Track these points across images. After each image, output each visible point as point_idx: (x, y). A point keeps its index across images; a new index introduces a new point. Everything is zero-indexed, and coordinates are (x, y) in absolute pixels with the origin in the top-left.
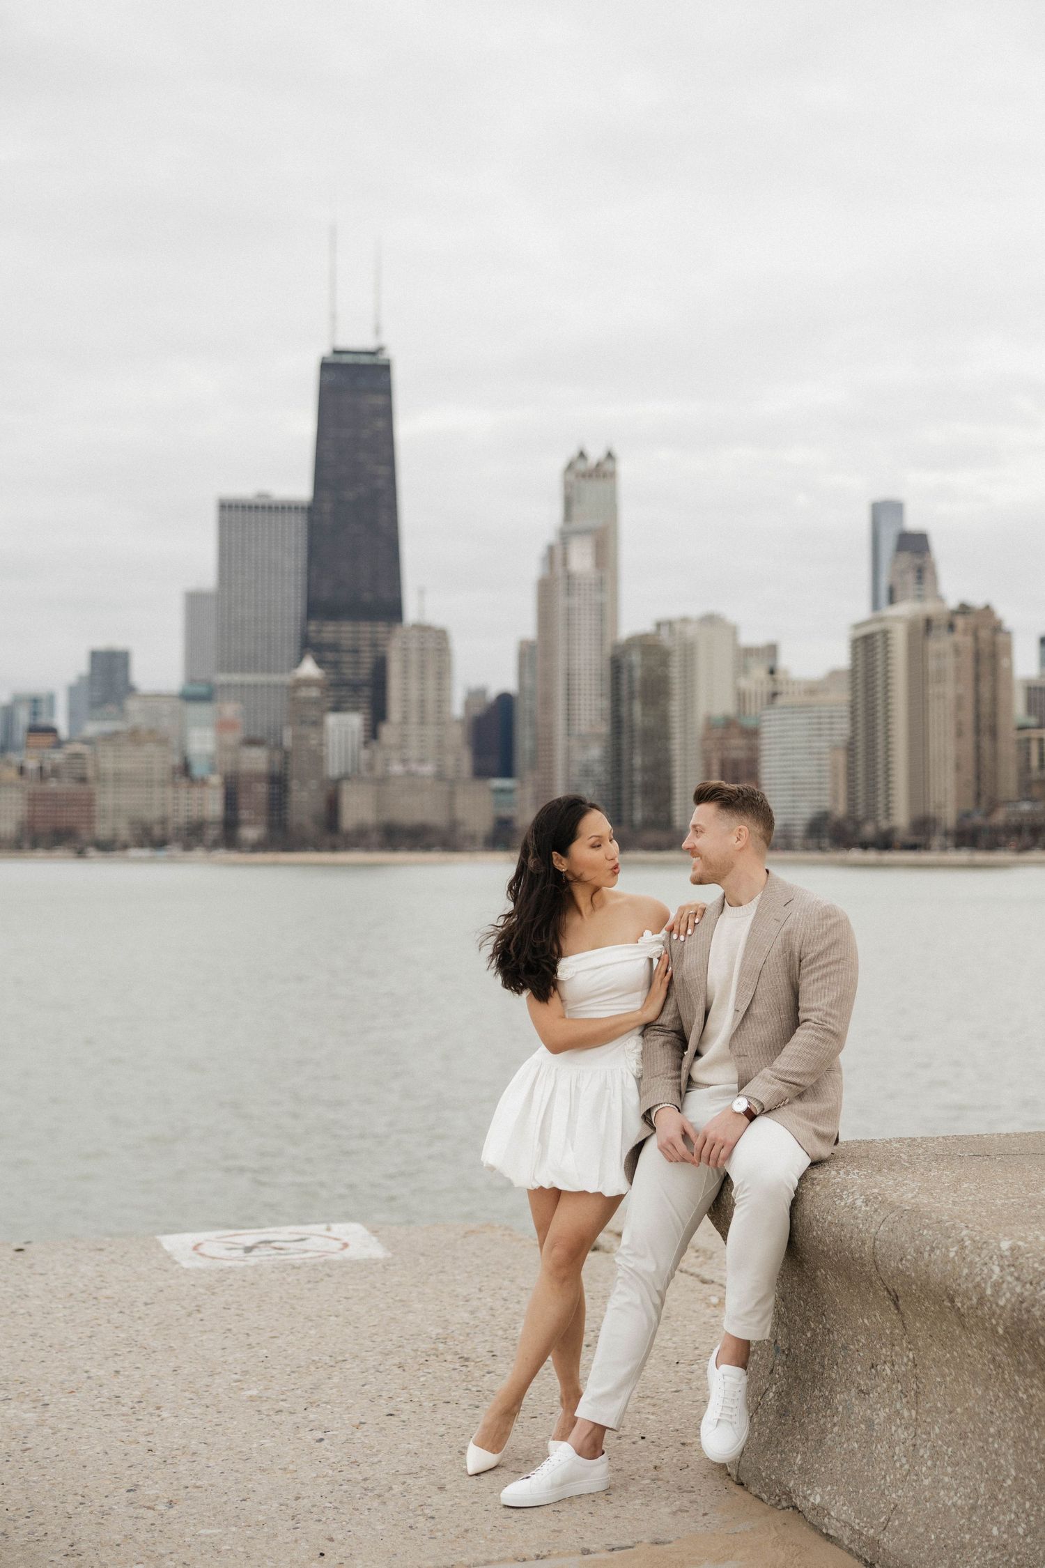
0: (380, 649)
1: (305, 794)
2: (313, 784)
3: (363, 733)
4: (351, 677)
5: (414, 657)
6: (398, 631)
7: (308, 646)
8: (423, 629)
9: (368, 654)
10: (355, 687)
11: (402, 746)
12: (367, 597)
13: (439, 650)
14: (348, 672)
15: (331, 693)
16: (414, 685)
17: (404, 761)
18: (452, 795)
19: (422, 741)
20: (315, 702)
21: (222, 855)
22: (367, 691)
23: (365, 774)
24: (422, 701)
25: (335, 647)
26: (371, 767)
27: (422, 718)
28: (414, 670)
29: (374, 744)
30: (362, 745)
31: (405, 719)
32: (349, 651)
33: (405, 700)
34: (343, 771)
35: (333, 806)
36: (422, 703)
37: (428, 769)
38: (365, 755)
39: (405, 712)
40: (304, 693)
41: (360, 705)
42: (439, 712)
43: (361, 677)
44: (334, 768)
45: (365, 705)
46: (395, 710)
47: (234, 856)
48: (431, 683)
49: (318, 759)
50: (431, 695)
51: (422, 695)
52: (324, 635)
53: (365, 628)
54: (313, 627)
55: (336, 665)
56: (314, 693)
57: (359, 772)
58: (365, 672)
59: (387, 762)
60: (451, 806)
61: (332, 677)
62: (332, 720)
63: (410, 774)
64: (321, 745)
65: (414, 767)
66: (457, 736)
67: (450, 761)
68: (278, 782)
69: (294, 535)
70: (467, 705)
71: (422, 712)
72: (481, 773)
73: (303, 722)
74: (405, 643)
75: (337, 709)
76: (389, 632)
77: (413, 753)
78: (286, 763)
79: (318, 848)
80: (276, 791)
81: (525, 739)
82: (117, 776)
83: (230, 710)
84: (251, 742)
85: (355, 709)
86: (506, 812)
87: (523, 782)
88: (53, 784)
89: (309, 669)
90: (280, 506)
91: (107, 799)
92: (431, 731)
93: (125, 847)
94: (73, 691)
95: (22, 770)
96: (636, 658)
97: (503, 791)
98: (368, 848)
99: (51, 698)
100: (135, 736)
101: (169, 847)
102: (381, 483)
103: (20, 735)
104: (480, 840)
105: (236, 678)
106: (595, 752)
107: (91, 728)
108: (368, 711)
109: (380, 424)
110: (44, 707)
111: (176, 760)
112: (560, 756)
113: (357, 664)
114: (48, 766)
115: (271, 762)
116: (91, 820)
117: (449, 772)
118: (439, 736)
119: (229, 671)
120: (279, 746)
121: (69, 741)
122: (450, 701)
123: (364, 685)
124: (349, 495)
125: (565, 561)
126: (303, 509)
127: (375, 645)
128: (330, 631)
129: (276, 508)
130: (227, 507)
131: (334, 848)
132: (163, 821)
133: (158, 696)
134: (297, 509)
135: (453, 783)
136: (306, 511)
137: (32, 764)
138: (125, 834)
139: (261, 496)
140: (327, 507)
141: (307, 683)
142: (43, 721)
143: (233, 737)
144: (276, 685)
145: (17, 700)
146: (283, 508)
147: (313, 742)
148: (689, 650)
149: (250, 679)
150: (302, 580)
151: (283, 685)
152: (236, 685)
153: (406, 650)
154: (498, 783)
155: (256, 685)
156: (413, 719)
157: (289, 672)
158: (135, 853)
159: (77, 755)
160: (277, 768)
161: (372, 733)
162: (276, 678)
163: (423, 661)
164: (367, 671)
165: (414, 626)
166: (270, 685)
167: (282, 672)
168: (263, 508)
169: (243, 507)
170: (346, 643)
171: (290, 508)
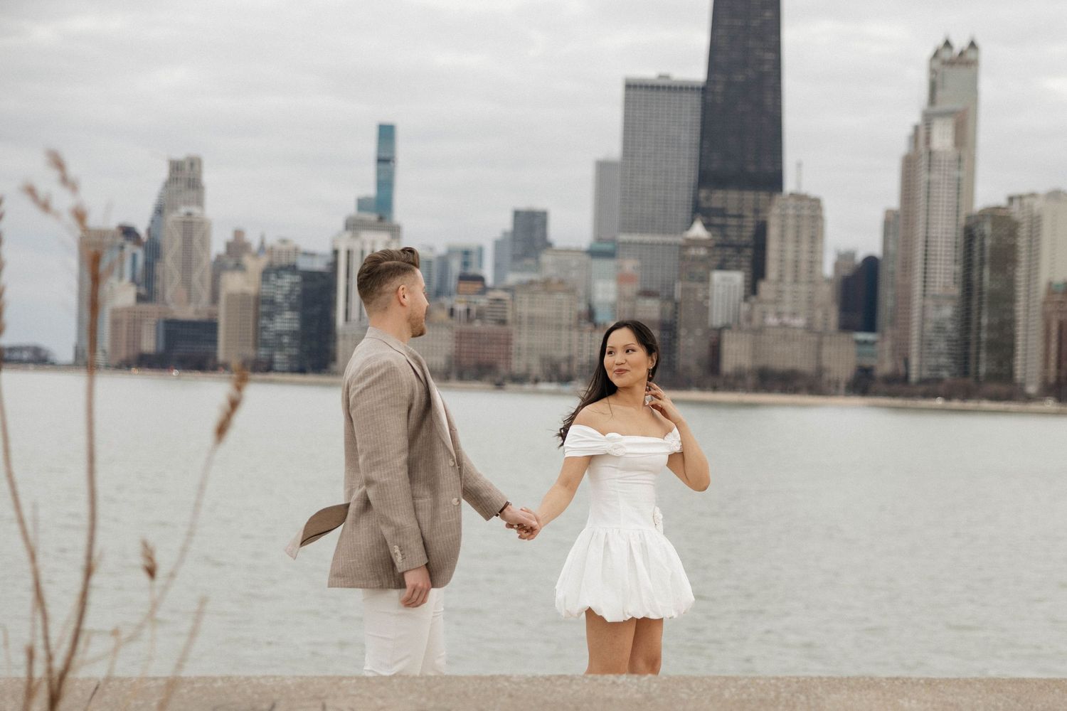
0: (761, 215)
1: (691, 340)
2: (699, 332)
3: (743, 289)
4: (735, 238)
5: (791, 222)
6: (778, 199)
7: (698, 210)
8: (799, 197)
9: (751, 219)
10: (739, 248)
11: (777, 301)
12: (751, 168)
13: (813, 216)
14: (733, 235)
15: (717, 253)
16: (790, 247)
17: (779, 314)
18: (820, 345)
19: (795, 297)
20: (702, 260)
22: (749, 252)
23: (745, 325)
25: (722, 213)
26: (749, 318)
27: (796, 276)
28: (790, 234)
29: (753, 299)
30: (742, 299)
31: (781, 278)
32: (734, 216)
33: (781, 261)
34: (725, 322)
35: (715, 352)
36: (796, 263)
37: (800, 322)
38: (745, 307)
39: (781, 271)
40: (693, 252)
41: (744, 264)
42: (811, 272)
43: (744, 239)
44: (717, 318)
45: (747, 264)
46: (772, 270)
48: (805, 246)
49: (704, 310)
50: (805, 257)
51: (796, 256)
52: (713, 201)
53: (749, 196)
54: (703, 194)
55: (722, 227)
56: (702, 252)
57: (739, 323)
58: (748, 234)
59: (764, 315)
60: (819, 357)
61: (717, 238)
62: (717, 276)
63: (783, 326)
64: (707, 298)
65: (786, 319)
66: (826, 294)
67: (819, 315)
68: (670, 328)
69: (690, 110)
70: (837, 266)
71: (796, 272)
72: (845, 327)
73: (692, 277)
74: (783, 210)
75: (722, 267)
76: (770, 200)
77: (787, 308)
78: (676, 313)
79: (701, 387)
80: (667, 336)
81: (887, 298)
82: (532, 319)
83: (630, 265)
84: (647, 294)
85: (738, 267)
86: (867, 362)
87: (883, 336)
88: (477, 325)
89: (698, 230)
90: (678, 86)
91: (522, 339)
92: (803, 288)
93: (536, 381)
94: (498, 245)
95: (452, 312)
96: (987, 228)
97: (865, 342)
98: (746, 390)
99: (480, 250)
100: (547, 285)
101: (573, 382)
102: (767, 68)
103: (452, 282)
104: (842, 385)
105: (636, 237)
106: (947, 311)
107: (512, 278)
108: (748, 269)
109: (768, 14)
110: (474, 258)
111: (582, 307)
112: (916, 314)
113: (740, 227)
114: (474, 309)
115: (662, 311)
116: (508, 356)
117: (818, 326)
118: (810, 292)
119: (630, 231)
120: (670, 297)
121: (493, 289)
122: (821, 262)
123: (746, 246)
124: (739, 78)
125: (928, 140)
126: (698, 89)
127: (757, 211)
128: (718, 198)
129: (675, 88)
130: (632, 87)
131: (715, 388)
132: (569, 360)
133: (568, 251)
134: (693, 89)
135: (821, 335)
136: (701, 91)
137: (460, 307)
138: (536, 370)
139: (661, 77)
140: (719, 88)
141: (696, 243)
142: (472, 270)
143: (630, 289)
144: (670, 245)
145: (451, 252)
146: (681, 88)
147: (700, 295)
148: (1035, 222)
149: (647, 238)
150: (695, 152)
151: (675, 244)
152: (635, 243)
153: (783, 217)
154: (861, 336)
155: (652, 244)
156: (789, 278)
157: (681, 234)
158: (544, 386)
159: (498, 300)
160: (668, 318)
161: (752, 288)
162: (670, 239)
163: (798, 227)
164: (749, 234)
165: (792, 195)
166: (664, 244)
167: (675, 233)
168: (664, 87)
169: (646, 87)
170: (732, 209)
171: (687, 88)
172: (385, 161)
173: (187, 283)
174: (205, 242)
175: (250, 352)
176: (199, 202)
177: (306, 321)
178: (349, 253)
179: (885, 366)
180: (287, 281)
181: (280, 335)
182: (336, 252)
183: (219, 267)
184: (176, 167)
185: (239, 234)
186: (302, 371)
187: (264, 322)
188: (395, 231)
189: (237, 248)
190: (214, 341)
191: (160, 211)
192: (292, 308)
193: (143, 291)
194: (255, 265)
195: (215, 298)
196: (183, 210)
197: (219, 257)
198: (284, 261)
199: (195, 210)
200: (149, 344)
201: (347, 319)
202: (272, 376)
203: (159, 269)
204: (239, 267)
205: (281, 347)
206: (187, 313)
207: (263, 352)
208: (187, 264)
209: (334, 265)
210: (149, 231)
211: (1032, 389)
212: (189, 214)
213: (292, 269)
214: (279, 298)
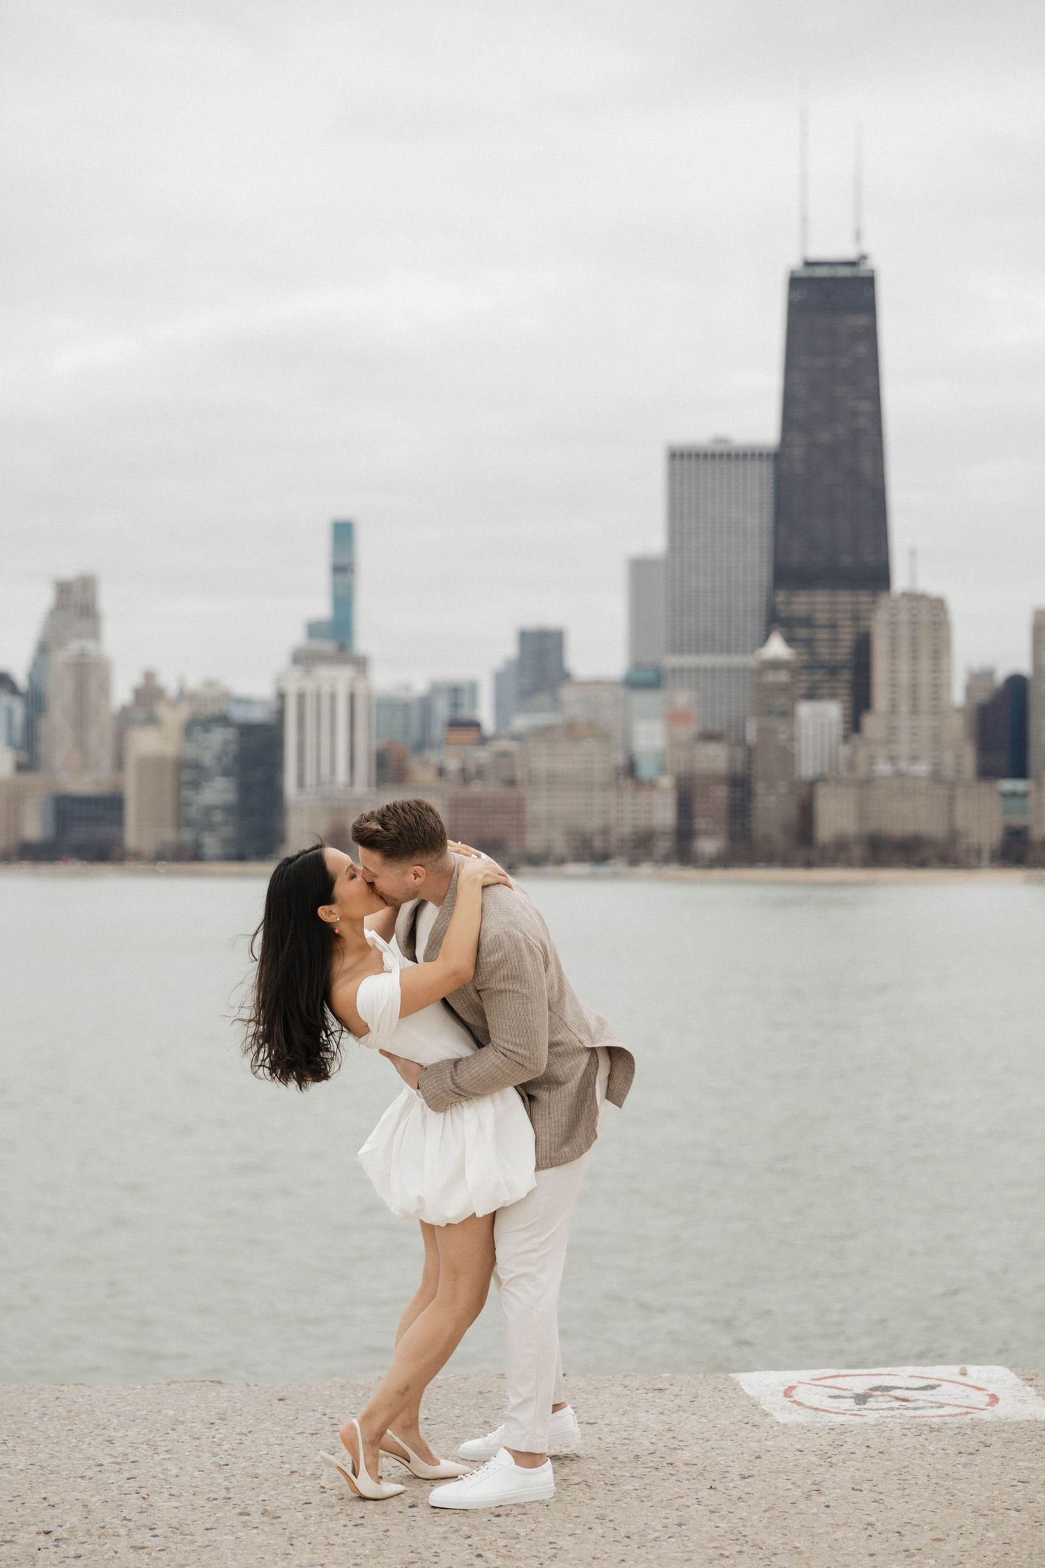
0: (862, 623)
1: (773, 798)
2: (783, 787)
3: (841, 726)
4: (827, 657)
5: (904, 632)
6: (884, 601)
7: (775, 620)
8: (914, 598)
9: (849, 630)
10: (833, 670)
11: (890, 740)
12: (846, 560)
13: (935, 623)
14: (824, 652)
15: (804, 677)
16: (904, 666)
17: (893, 759)
18: (952, 799)
19: (914, 734)
20: (784, 688)
21: (673, 870)
22: (846, 675)
23: (845, 774)
24: (914, 686)
25: (808, 622)
26: (852, 766)
27: (915, 706)
28: (904, 649)
29: (855, 739)
30: (841, 740)
31: (893, 709)
32: (826, 627)
33: (893, 685)
34: (819, 772)
35: (807, 813)
36: (914, 688)
37: (922, 768)
38: (844, 751)
39: (893, 699)
40: (772, 677)
41: (841, 691)
42: (935, 699)
43: (839, 657)
44: (807, 767)
45: (844, 691)
46: (881, 696)
47: (689, 873)
48: (925, 664)
49: (788, 757)
50: (925, 678)
51: (914, 678)
52: (795, 607)
53: (844, 598)
54: (781, 597)
55: (809, 643)
56: (783, 677)
57: (838, 772)
58: (844, 650)
59: (872, 760)
60: (950, 814)
61: (805, 657)
62: (805, 710)
63: (899, 775)
64: (792, 739)
65: (904, 765)
66: (957, 729)
67: (948, 758)
68: (741, 785)
69: (759, 487)
70: (969, 690)
71: (914, 699)
72: (987, 773)
73: (770, 712)
74: (893, 615)
75: (811, 696)
76: (874, 602)
77: (904, 749)
78: (749, 762)
79: (787, 862)
80: (738, 795)
81: (1041, 731)
82: (552, 779)
83: (683, 698)
84: (708, 737)
85: (833, 696)
86: (1018, 821)
87: (1039, 784)
88: (477, 788)
89: (777, 648)
90: (741, 452)
91: (539, 806)
92: (925, 722)
93: (561, 861)
94: (499, 678)
95: (441, 772)
97: (1014, 794)
98: (849, 864)
99: (473, 687)
100: (571, 731)
101: (612, 861)
102: (863, 422)
103: (438, 731)
104: (986, 855)
105: (690, 660)
107: (521, 722)
108: (847, 698)
109: (861, 349)
110: (466, 698)
111: (619, 759)
113: (834, 641)
114: (472, 768)
115: (732, 760)
116: (520, 829)
117: (948, 772)
118: (936, 728)
119: (681, 652)
120: (741, 741)
121: (496, 737)
122: (949, 685)
123: (843, 667)
124: (824, 437)
126: (768, 455)
127: (856, 618)
128: (802, 602)
129: (737, 455)
130: (679, 457)
131: (809, 864)
132: (605, 832)
133: (597, 683)
134: (761, 455)
135: (953, 785)
136: (772, 457)
137: (453, 765)
138: (560, 845)
139: (718, 441)
140: (798, 452)
141: (775, 665)
142: (465, 713)
143: (687, 731)
144: (737, 670)
145: (436, 689)
146: (745, 455)
147: (782, 737)
149: (707, 660)
150: (767, 542)
151: (745, 669)
152: (689, 670)
153: (893, 625)
154: (1008, 785)
155: (713, 670)
156: (904, 708)
157: (753, 651)
158: (572, 868)
159: (504, 755)
160: (739, 768)
161: (854, 725)
162: (737, 660)
163: (914, 638)
164: (847, 650)
165: (904, 595)
166: (729, 670)
167: (745, 652)
168: (721, 455)
169: (698, 455)
170: (822, 617)
171: (753, 455)
172: (343, 569)
173: (81, 744)
174: (105, 688)
175: (168, 835)
176: (95, 634)
177: (245, 789)
178: (301, 697)
179: (1043, 826)
180: (218, 738)
181: (209, 810)
182: (282, 696)
183: (125, 721)
184: (63, 590)
185: (149, 676)
186: (241, 857)
187: (188, 793)
188: (361, 664)
189: (148, 694)
190: (119, 821)
191: (43, 649)
192: (226, 773)
193: (24, 756)
194: (174, 718)
195: (119, 763)
196: (74, 647)
197: (125, 710)
198: (211, 710)
199: (90, 646)
200: (34, 827)
201: (301, 783)
202: (200, 867)
203: (44, 727)
204: (152, 720)
205: (210, 827)
206: (83, 784)
207: (187, 836)
208: (81, 719)
209: (281, 713)
210: (31, 677)
212: (83, 654)
213: (223, 720)
214: (208, 759)
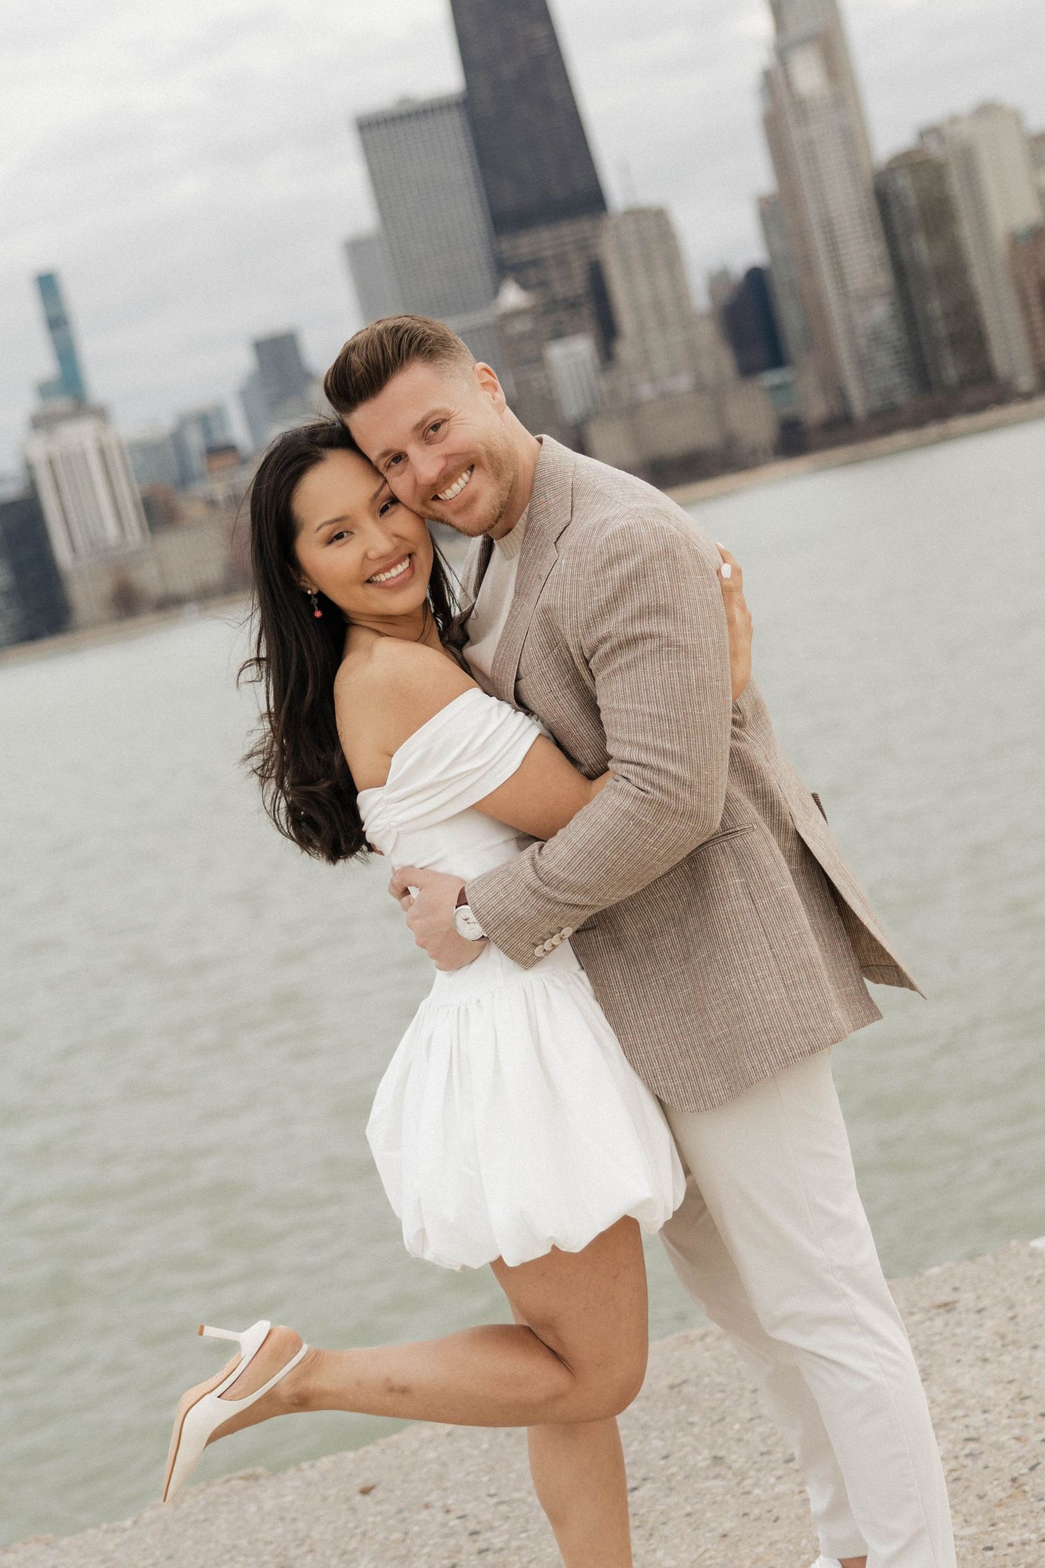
0: (591, 251)
3: (596, 360)
4: (564, 295)
5: (635, 251)
6: (606, 224)
7: (504, 269)
8: (637, 214)
9: (578, 262)
10: (572, 305)
11: (646, 363)
12: (560, 192)
13: (661, 236)
14: (561, 289)
15: (546, 320)
16: (642, 287)
17: (653, 380)
18: (720, 407)
19: (668, 351)
20: (529, 335)
22: (588, 308)
23: (610, 406)
24: (657, 303)
25: (536, 263)
26: (615, 396)
27: (661, 321)
28: (638, 266)
29: (613, 368)
30: (598, 373)
31: (642, 330)
32: (554, 263)
33: (637, 307)
34: (582, 410)
36: (658, 306)
37: (683, 383)
38: (604, 385)
39: (639, 321)
40: (513, 329)
41: (584, 325)
42: (680, 310)
43: (576, 292)
44: (571, 408)
45: (589, 324)
46: (626, 319)
48: (662, 279)
49: (549, 403)
50: (666, 293)
51: (655, 297)
52: (520, 251)
53: (567, 232)
54: (505, 245)
55: (543, 284)
56: (527, 324)
57: (603, 407)
58: (578, 284)
59: (633, 387)
60: (722, 420)
61: (542, 299)
62: (554, 351)
63: (664, 396)
64: (548, 384)
65: (666, 384)
66: (708, 335)
67: (707, 366)
69: (454, 138)
70: (712, 292)
71: (660, 314)
72: (747, 370)
73: (520, 363)
74: (619, 237)
75: (558, 334)
76: (596, 228)
77: (661, 367)
81: (790, 317)
85: (578, 331)
86: (789, 412)
87: (799, 370)
89: (513, 297)
90: (428, 107)
92: (676, 336)
94: (244, 395)
95: (211, 503)
96: (904, 182)
97: (777, 388)
99: (220, 411)
102: (539, 49)
103: (197, 461)
104: (766, 451)
106: (880, 312)
108: (593, 330)
110: (215, 423)
112: (838, 328)
113: (566, 277)
114: (241, 491)
117: (711, 379)
118: (688, 340)
122: (688, 290)
123: (583, 301)
124: (509, 73)
125: (789, 84)
126: (457, 104)
127: (582, 249)
128: (525, 244)
129: (425, 112)
130: (368, 126)
134: (448, 106)
135: (717, 391)
136: (462, 105)
137: (219, 494)
140: (486, 95)
141: (516, 314)
142: (219, 438)
144: (480, 329)
145: (183, 423)
146: (433, 109)
147: (539, 384)
148: (968, 156)
150: (476, 192)
151: (486, 326)
153: (622, 247)
154: (773, 378)
156: (652, 325)
157: (487, 307)
161: (607, 354)
162: (476, 319)
163: (646, 255)
164: (582, 284)
165: (623, 213)
167: (481, 309)
168: (409, 115)
169: (386, 121)
170: (548, 253)
171: (441, 108)
172: (58, 324)
177: (18, 569)
178: (51, 463)
179: (815, 409)
182: (29, 468)
186: (33, 636)
188: (102, 413)
201: (74, 549)
209: (33, 486)
211: (1025, 381)
